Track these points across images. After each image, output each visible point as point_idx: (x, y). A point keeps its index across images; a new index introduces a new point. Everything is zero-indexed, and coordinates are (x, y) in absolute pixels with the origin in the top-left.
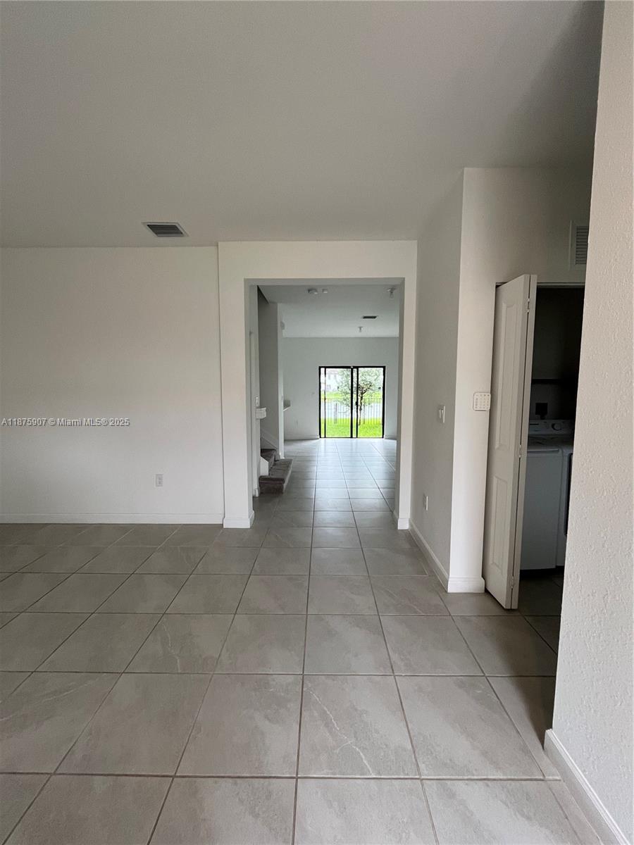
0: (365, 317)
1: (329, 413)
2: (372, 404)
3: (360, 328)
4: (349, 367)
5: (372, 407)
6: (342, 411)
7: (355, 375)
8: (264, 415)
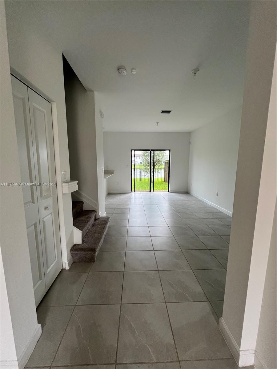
0: (163, 112)
1: (137, 175)
2: (159, 171)
3: (157, 123)
4: (149, 150)
5: (159, 172)
6: (144, 175)
7: (152, 154)
8: (76, 188)
